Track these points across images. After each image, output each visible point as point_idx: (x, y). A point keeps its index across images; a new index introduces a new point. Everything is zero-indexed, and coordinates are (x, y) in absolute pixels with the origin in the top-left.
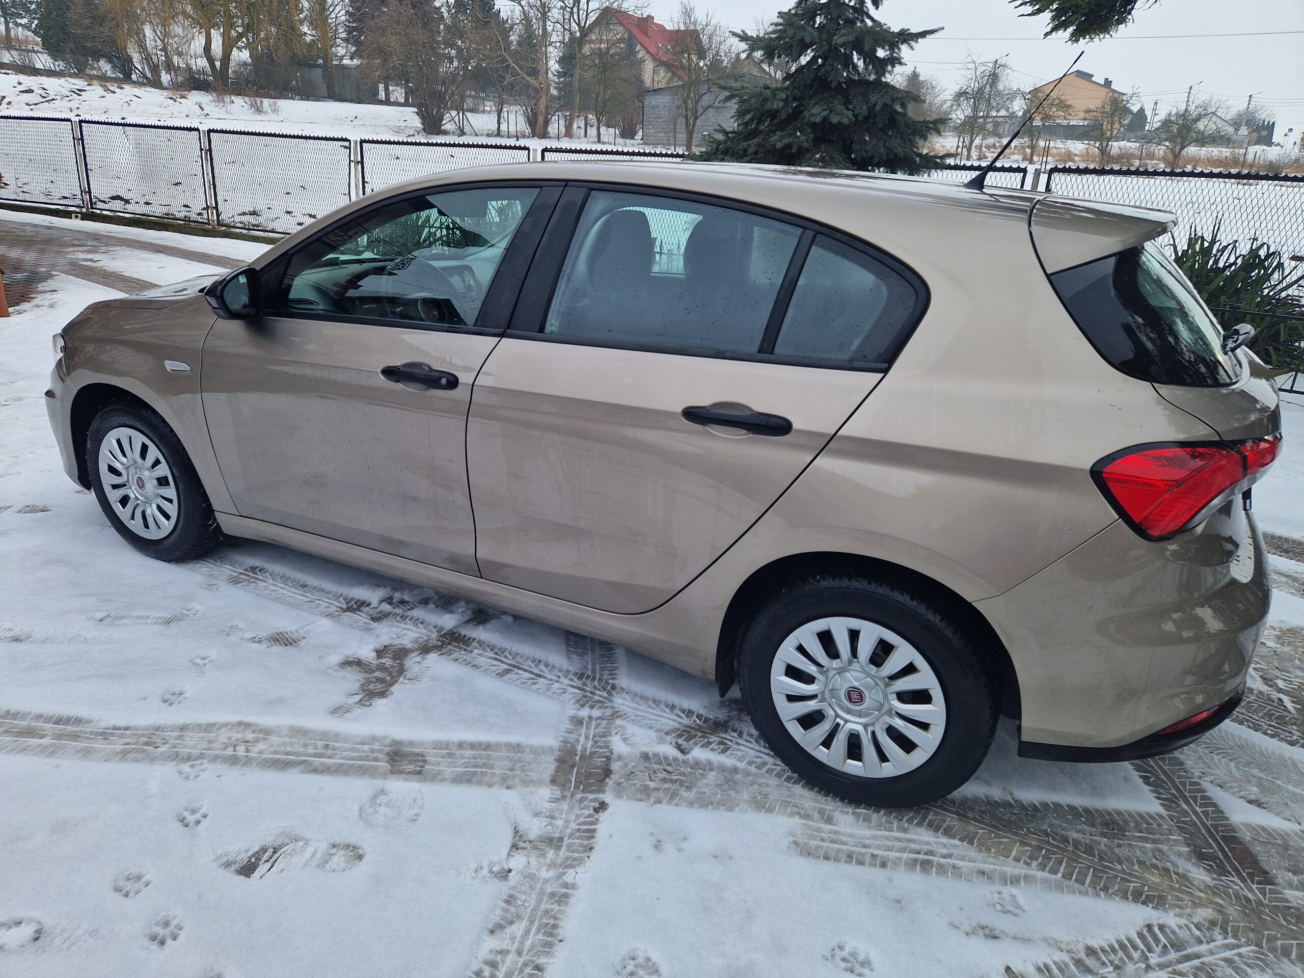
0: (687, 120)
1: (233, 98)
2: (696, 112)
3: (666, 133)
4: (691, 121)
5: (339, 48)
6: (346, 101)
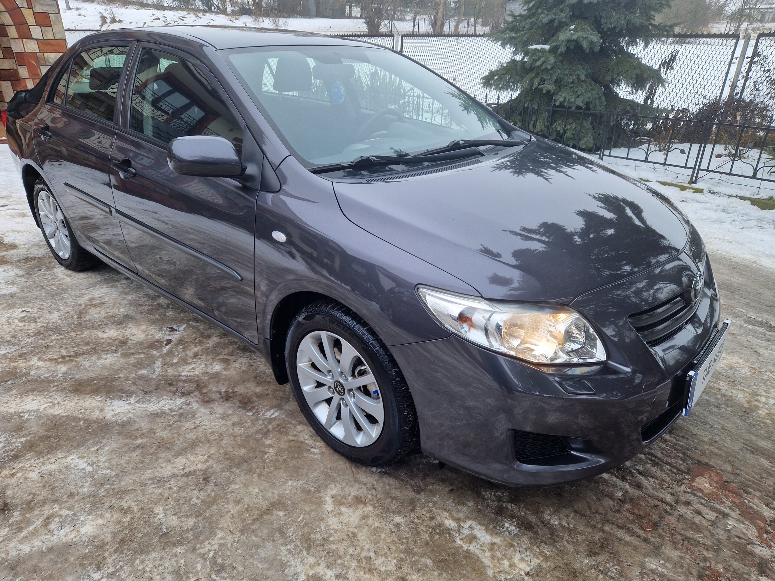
1: (264, 18)
6: (327, 17)
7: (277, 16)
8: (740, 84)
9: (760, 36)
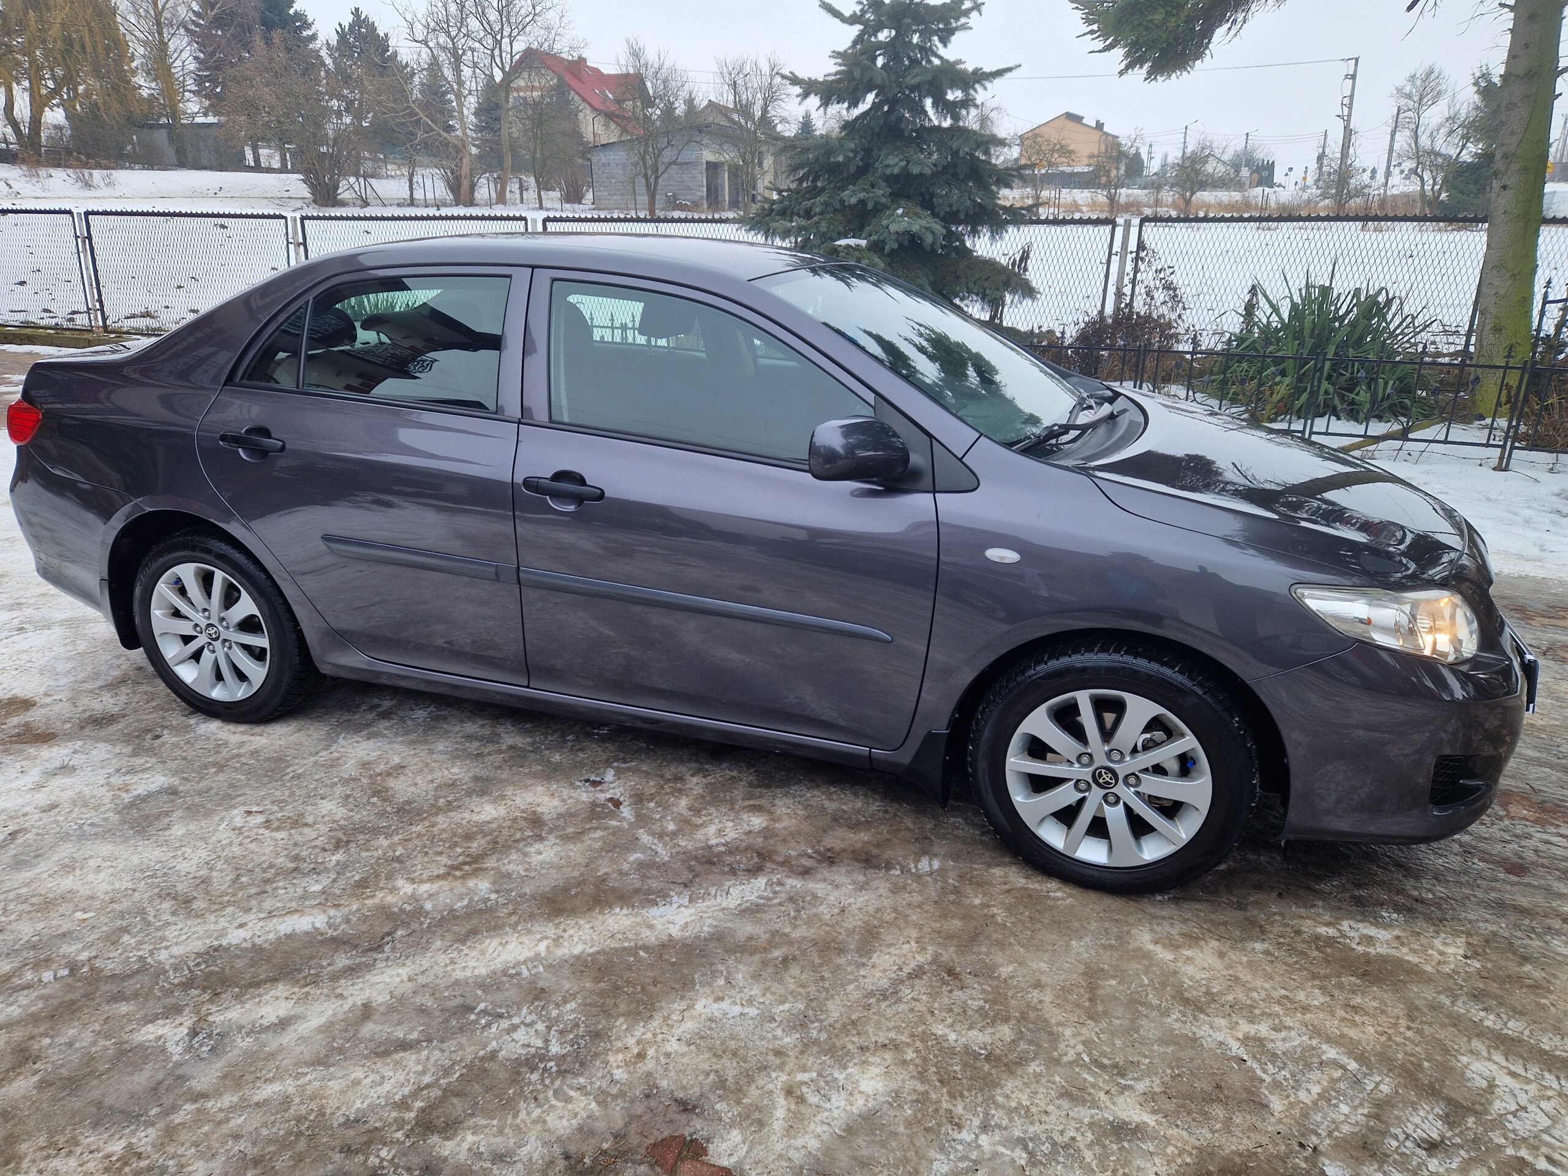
0: (647, 179)
1: (51, 171)
2: (657, 169)
3: (622, 195)
4: (652, 180)
5: (190, 104)
6: (205, 168)
7: (86, 166)
8: (1127, 290)
9: (1143, 221)
